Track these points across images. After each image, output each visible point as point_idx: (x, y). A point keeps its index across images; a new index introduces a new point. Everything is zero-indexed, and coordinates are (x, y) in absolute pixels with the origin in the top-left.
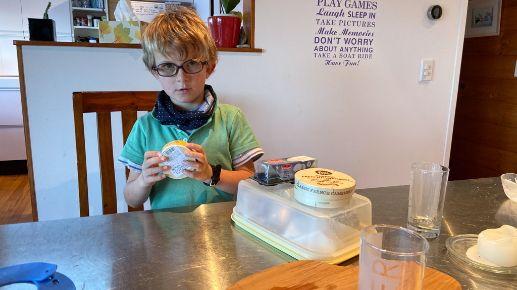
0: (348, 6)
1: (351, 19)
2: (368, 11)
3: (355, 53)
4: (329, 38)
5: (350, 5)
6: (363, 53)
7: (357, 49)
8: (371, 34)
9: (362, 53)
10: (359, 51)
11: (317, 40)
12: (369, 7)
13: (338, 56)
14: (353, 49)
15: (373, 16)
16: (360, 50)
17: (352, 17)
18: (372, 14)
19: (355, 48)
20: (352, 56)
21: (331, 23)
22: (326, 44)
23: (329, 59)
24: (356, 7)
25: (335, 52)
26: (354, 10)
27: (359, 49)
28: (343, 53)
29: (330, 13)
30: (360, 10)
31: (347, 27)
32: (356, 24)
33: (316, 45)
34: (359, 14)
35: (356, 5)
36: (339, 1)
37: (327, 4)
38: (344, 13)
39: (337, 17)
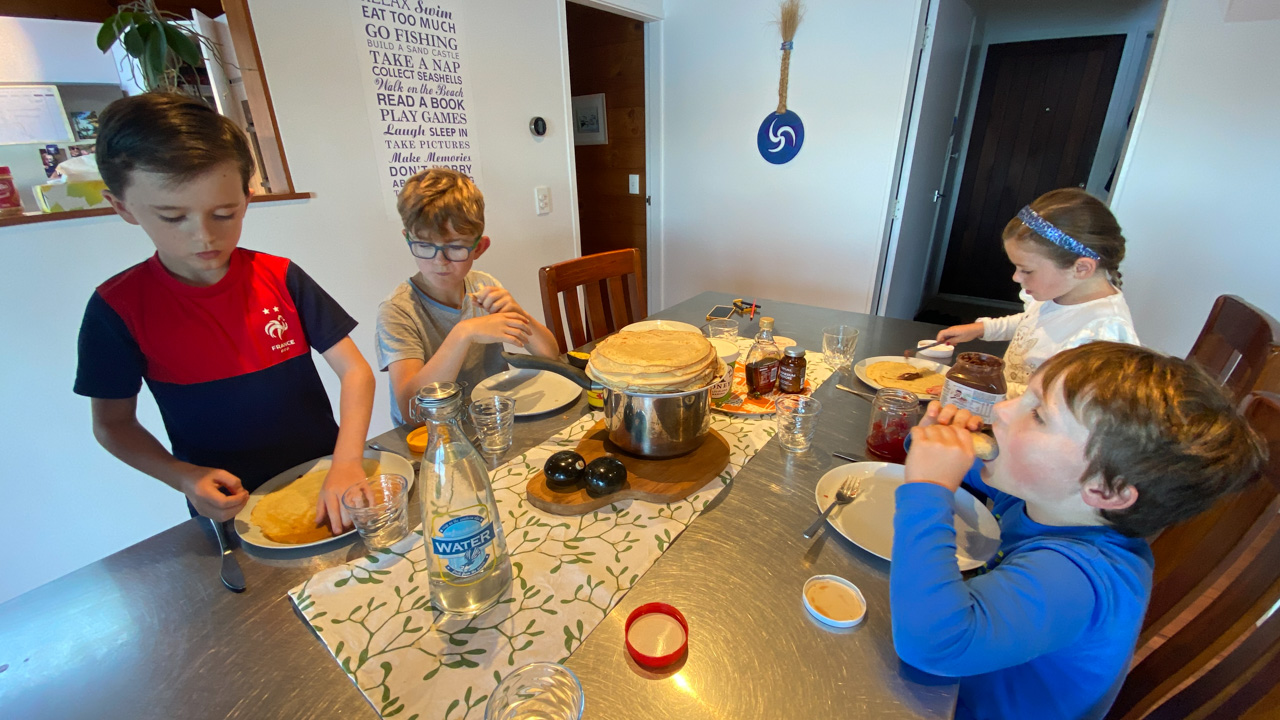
0: (427, 120)
1: (435, 138)
2: (457, 127)
4: (410, 168)
5: (429, 119)
8: (468, 158)
11: (393, 170)
12: (456, 121)
15: (464, 133)
17: (437, 135)
18: (462, 130)
21: (408, 145)
24: (439, 121)
26: (438, 126)
29: (404, 130)
30: (446, 125)
31: (432, 150)
32: (443, 145)
33: (394, 178)
34: (445, 130)
35: (437, 118)
36: (413, 113)
37: (395, 119)
38: (423, 131)
39: (415, 136)
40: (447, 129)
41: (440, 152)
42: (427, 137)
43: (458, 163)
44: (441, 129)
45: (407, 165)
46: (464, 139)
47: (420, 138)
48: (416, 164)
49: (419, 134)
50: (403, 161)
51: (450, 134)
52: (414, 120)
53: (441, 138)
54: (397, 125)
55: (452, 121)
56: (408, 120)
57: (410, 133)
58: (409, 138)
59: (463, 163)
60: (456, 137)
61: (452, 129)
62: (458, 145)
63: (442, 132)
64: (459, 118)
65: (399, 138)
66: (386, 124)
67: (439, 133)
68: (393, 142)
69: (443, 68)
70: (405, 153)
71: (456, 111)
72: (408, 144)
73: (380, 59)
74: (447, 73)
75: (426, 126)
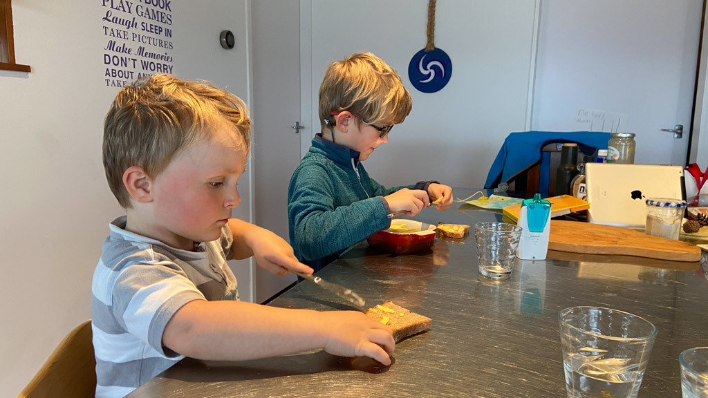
0: (139, 12)
1: (146, 33)
4: (122, 58)
5: (142, 13)
8: (170, 59)
11: (107, 57)
12: (163, 20)
17: (147, 30)
18: (168, 31)
22: (119, 67)
24: (150, 18)
29: (120, 20)
30: (155, 23)
31: (142, 45)
32: (152, 42)
33: (107, 67)
34: (154, 28)
35: (149, 14)
36: (130, 4)
37: (115, 7)
38: (136, 23)
39: (129, 27)
40: (156, 26)
41: (149, 49)
42: (138, 31)
43: (162, 62)
44: (151, 25)
45: (120, 55)
46: (168, 39)
47: (132, 30)
48: (127, 56)
49: (132, 26)
50: (117, 50)
51: (157, 32)
52: (130, 12)
53: (149, 34)
54: (115, 13)
55: (160, 20)
56: (124, 11)
57: (124, 23)
58: (124, 28)
59: (167, 63)
60: (162, 36)
61: (160, 27)
62: (163, 44)
63: (151, 28)
64: (166, 18)
65: (116, 26)
66: (106, 9)
67: (149, 29)
68: (110, 29)
70: (119, 43)
71: (163, 10)
72: (122, 34)
75: (139, 20)
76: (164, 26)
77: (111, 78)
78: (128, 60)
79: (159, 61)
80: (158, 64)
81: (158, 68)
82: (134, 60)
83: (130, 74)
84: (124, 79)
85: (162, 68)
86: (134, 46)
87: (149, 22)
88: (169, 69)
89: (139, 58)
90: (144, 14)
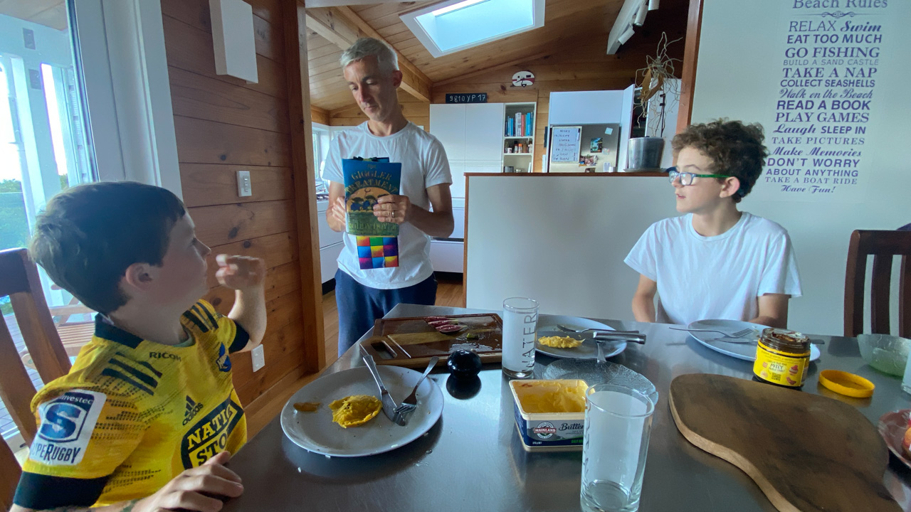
0: (821, 119)
1: (827, 135)
3: (828, 177)
4: (789, 160)
5: (825, 119)
6: (842, 177)
7: (832, 173)
8: (858, 154)
9: (840, 177)
10: (836, 175)
11: (771, 161)
12: (855, 120)
13: (801, 180)
14: (827, 173)
15: (861, 130)
16: (838, 173)
17: (828, 132)
18: (861, 128)
19: (830, 171)
20: (823, 181)
21: (794, 142)
22: (785, 166)
23: (787, 184)
24: (835, 121)
25: (799, 177)
27: (837, 171)
28: (810, 177)
29: (794, 129)
30: (842, 124)
31: (818, 145)
32: (833, 141)
33: (770, 167)
34: (839, 129)
35: (834, 118)
36: (809, 115)
37: (789, 120)
38: (815, 129)
39: (803, 134)
40: (841, 127)
41: (825, 147)
42: (818, 134)
43: (846, 157)
44: (835, 127)
45: (786, 157)
46: (861, 135)
47: (808, 135)
48: (796, 157)
49: (809, 132)
50: (784, 154)
51: (845, 131)
52: (808, 120)
53: (830, 135)
54: (789, 125)
55: (850, 119)
56: (801, 120)
57: (799, 131)
58: (799, 135)
59: (851, 158)
60: (851, 134)
61: (848, 127)
62: (850, 141)
63: (834, 130)
64: (860, 117)
65: (786, 136)
66: (779, 124)
67: (831, 130)
68: (780, 139)
69: (855, 75)
70: (789, 147)
71: (860, 110)
72: (794, 140)
73: (790, 74)
74: (860, 77)
75: (818, 126)
76: (854, 125)
77: (773, 176)
78: (796, 160)
79: (840, 157)
80: (836, 160)
81: (836, 163)
82: (804, 160)
83: (796, 172)
84: (788, 175)
85: (842, 164)
86: (805, 148)
87: (832, 124)
88: (852, 164)
89: (811, 158)
90: (827, 120)
